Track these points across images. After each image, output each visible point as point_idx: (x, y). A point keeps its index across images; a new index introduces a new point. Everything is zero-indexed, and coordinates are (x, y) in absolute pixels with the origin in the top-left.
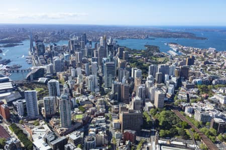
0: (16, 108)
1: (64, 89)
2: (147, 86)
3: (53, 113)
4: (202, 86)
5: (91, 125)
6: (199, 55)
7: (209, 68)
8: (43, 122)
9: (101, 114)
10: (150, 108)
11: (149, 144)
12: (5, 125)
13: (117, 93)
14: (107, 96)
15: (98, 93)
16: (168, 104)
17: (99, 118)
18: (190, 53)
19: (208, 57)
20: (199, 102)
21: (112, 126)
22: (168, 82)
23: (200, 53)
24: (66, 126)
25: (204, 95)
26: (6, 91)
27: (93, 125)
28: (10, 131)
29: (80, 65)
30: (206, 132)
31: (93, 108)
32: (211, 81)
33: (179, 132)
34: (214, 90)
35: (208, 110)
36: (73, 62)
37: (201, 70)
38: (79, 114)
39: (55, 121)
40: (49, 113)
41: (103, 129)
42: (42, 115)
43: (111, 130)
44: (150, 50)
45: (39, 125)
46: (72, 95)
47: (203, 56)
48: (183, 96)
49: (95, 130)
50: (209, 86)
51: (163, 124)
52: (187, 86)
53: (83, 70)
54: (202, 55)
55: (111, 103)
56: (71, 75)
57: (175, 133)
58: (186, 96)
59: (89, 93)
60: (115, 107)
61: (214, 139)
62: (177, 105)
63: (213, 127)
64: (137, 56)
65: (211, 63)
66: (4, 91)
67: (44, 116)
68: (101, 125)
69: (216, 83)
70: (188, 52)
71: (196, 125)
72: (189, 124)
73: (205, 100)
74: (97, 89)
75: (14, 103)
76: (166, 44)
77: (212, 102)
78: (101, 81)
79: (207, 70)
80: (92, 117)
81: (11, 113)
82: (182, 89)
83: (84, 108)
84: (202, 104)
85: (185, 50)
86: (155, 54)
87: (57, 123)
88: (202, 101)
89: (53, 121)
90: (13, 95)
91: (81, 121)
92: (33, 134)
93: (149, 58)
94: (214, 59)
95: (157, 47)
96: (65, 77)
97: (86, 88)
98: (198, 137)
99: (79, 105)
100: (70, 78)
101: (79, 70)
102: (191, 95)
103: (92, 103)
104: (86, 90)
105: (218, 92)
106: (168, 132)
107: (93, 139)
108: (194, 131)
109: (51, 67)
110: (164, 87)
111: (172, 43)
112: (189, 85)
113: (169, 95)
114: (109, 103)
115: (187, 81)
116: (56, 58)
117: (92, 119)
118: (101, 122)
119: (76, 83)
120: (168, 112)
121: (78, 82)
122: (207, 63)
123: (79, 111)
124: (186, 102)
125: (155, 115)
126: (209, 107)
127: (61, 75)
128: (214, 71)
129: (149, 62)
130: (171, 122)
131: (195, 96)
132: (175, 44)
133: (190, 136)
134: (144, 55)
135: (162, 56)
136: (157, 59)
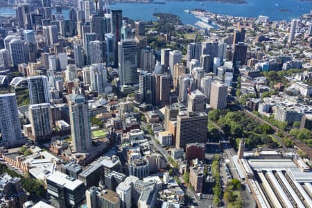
2: (195, 76)
4: (270, 73)
6: (247, 28)
7: (268, 46)
8: (38, 149)
9: (133, 127)
11: (227, 161)
14: (129, 98)
15: (112, 94)
16: (229, 102)
17: (133, 132)
18: (232, 25)
19: (258, 30)
20: (273, 96)
21: (158, 143)
22: (220, 69)
23: (247, 25)
24: (84, 149)
25: (278, 86)
27: (127, 145)
30: (299, 136)
31: (115, 119)
32: (281, 66)
33: (262, 139)
34: (288, 78)
35: (291, 106)
38: (95, 130)
39: (59, 145)
43: (158, 148)
44: (166, 22)
45: (31, 153)
47: (253, 29)
48: (249, 89)
49: (138, 150)
50: (279, 73)
51: (235, 133)
52: (250, 74)
54: (250, 27)
55: (141, 109)
57: (257, 141)
58: (253, 88)
59: (96, 95)
60: (151, 113)
62: (245, 103)
63: (306, 127)
64: (151, 32)
65: (268, 39)
67: (31, 139)
68: (140, 143)
69: (289, 67)
70: (227, 24)
71: (282, 128)
72: (272, 128)
73: (281, 93)
74: (108, 89)
76: (187, 11)
77: (291, 94)
79: (267, 49)
80: (118, 132)
82: (243, 78)
83: (99, 120)
85: (222, 20)
86: (178, 27)
87: (66, 147)
88: (277, 94)
92: (30, 168)
95: (175, 16)
96: (39, 71)
97: (87, 88)
100: (49, 72)
104: (87, 92)
105: (295, 80)
106: (247, 141)
107: (145, 163)
108: (281, 136)
109: (5, 55)
111: (196, 10)
112: (252, 73)
114: (138, 109)
118: (137, 139)
122: (262, 39)
124: (255, 98)
126: (289, 101)
127: (29, 68)
128: (276, 50)
129: (175, 40)
131: (264, 87)
132: (202, 11)
133: (279, 143)
134: (161, 29)
135: (190, 31)
136: (184, 35)
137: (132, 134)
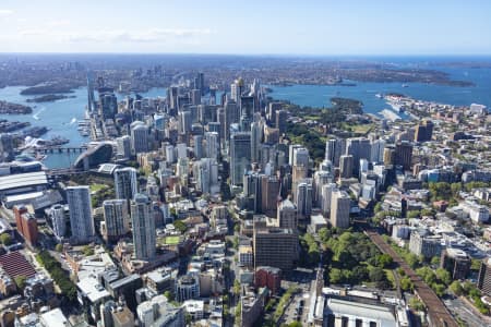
0: (50, 222)
1: (148, 186)
2: (317, 182)
3: (121, 232)
4: (438, 185)
5: (195, 257)
6: (448, 121)
7: (463, 147)
8: (102, 249)
9: (216, 237)
10: (319, 227)
11: (306, 296)
12: (29, 253)
13: (252, 196)
14: (234, 201)
15: (217, 196)
16: (359, 219)
17: (213, 243)
18: (429, 115)
19: (466, 124)
20: (424, 217)
21: (236, 260)
22: (365, 175)
23: (450, 116)
24: (145, 257)
25: (438, 204)
26: (34, 188)
27: (198, 257)
28: (37, 264)
29: (185, 140)
30: (428, 276)
31: (204, 225)
32: (460, 176)
33: (370, 274)
35: (440, 234)
36: (173, 132)
37: (446, 151)
38: (174, 235)
39: (123, 248)
40: (114, 233)
41: (217, 265)
42: (101, 236)
43: (233, 267)
44: (340, 109)
45: (92, 253)
46: (163, 199)
47: (457, 122)
48: (393, 204)
49: (199, 265)
50: (453, 186)
51: (340, 258)
52: (405, 184)
53: (191, 149)
54: (454, 119)
55: (241, 217)
56: (164, 159)
57: (362, 276)
58: (400, 204)
59: (199, 194)
60: (248, 223)
61: (442, 290)
62: (378, 223)
63: (444, 267)
64: (310, 122)
65: (470, 137)
66: (30, 189)
67: (105, 238)
68: (215, 258)
69: (470, 178)
70: (424, 114)
71: (410, 263)
72: (395, 260)
73: (439, 214)
74: (216, 188)
75: (47, 211)
76: (379, 96)
77: (453, 217)
78: (225, 171)
79: (459, 151)
80: (199, 241)
81: (42, 231)
82: (393, 189)
83: (185, 224)
84: (432, 221)
85: (419, 108)
86: (351, 116)
87: (129, 252)
88: (433, 215)
89: (120, 247)
90: (46, 196)
91: (175, 249)
92: (80, 270)
93: (334, 126)
94: (480, 129)
95: (358, 102)
96: (152, 162)
97: (194, 186)
98: (409, 285)
99: (175, 218)
100: (163, 165)
101: (182, 148)
102: (410, 203)
103: (202, 215)
104: (192, 190)
105: (471, 198)
106: (347, 273)
107: (193, 282)
108: (403, 274)
109: (126, 143)
110: (356, 186)
111: (391, 94)
112: (409, 183)
113: (364, 201)
114: (238, 216)
115: (407, 173)
116: (137, 125)
117: (199, 245)
118: (215, 252)
119: (174, 174)
120: (355, 235)
121: (177, 174)
122: (461, 136)
123: (174, 230)
124: (397, 217)
125: (327, 240)
126: (443, 227)
127: (145, 158)
128: (472, 154)
130: (359, 254)
131: (419, 204)
132: (399, 96)
133: (394, 284)
134: (325, 119)
135: (366, 122)
136: (353, 128)
137: (210, 246)
